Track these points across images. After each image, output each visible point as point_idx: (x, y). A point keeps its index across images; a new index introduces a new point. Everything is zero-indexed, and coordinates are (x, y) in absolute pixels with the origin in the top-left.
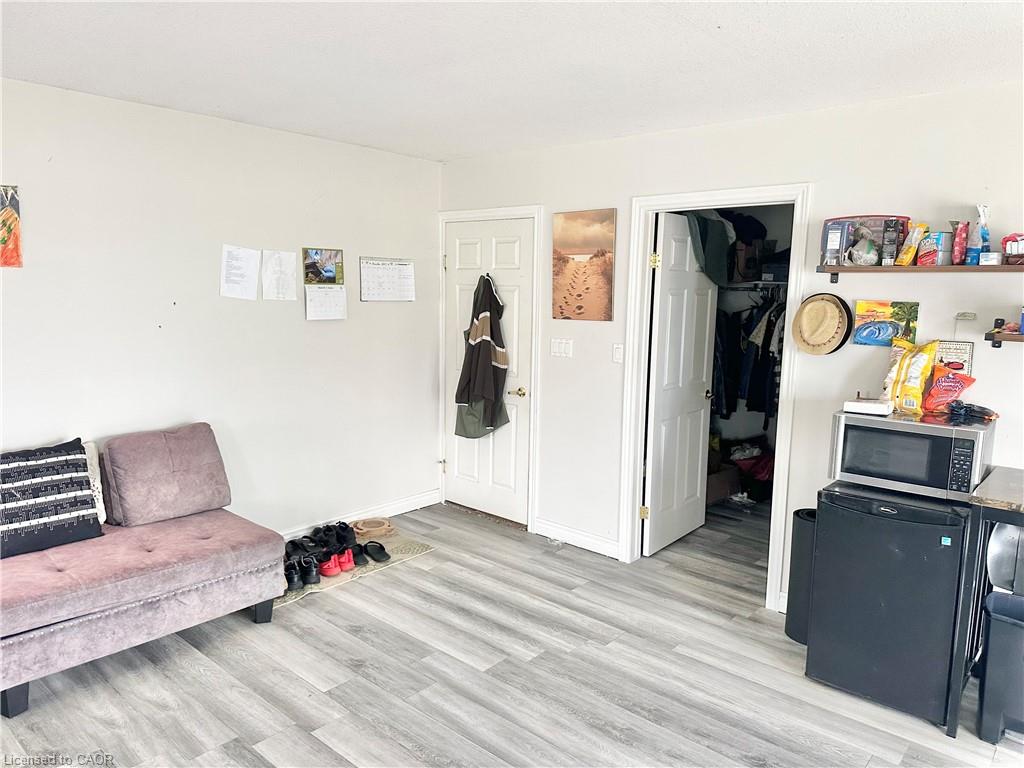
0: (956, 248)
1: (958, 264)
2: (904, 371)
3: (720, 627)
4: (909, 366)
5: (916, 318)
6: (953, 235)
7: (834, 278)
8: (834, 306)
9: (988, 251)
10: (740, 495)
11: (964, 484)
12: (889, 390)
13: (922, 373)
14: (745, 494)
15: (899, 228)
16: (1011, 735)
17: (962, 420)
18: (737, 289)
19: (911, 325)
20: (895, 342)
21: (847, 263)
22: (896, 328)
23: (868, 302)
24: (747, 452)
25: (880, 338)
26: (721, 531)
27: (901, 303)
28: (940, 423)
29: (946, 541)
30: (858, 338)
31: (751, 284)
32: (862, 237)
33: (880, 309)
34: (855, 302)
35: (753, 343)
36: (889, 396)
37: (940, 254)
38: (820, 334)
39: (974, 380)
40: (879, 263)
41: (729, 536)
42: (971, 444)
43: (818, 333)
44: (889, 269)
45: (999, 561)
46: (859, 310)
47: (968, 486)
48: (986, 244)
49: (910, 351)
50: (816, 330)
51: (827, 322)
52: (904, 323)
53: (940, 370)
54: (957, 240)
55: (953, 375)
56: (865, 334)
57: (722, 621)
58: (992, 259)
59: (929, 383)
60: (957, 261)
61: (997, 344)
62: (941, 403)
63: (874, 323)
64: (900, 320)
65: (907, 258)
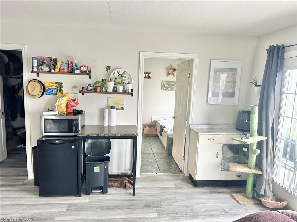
0: (70, 68)
1: (70, 72)
2: (60, 102)
3: (11, 191)
4: (61, 100)
5: (62, 87)
6: (68, 64)
7: (38, 75)
8: (39, 84)
9: (78, 69)
10: (21, 145)
11: (77, 131)
12: (56, 107)
13: (65, 102)
14: (23, 145)
15: (54, 61)
16: (93, 191)
17: (76, 114)
18: (12, 78)
19: (61, 89)
20: (57, 94)
21: (40, 71)
22: (57, 90)
23: (49, 82)
24: (22, 131)
25: (53, 93)
26: (13, 159)
27: (58, 83)
28: (71, 115)
29: (73, 147)
30: (47, 93)
31: (18, 76)
32: (45, 63)
33: (52, 85)
34: (45, 82)
35: (20, 95)
36: (57, 109)
37: (66, 69)
38: (35, 92)
39: (78, 103)
40: (50, 71)
41: (16, 160)
42: (77, 120)
43: (34, 92)
44: (52, 73)
45: (88, 148)
46: (46, 85)
47: (78, 131)
48: (77, 67)
49: (62, 96)
50: (33, 91)
51: (36, 88)
52: (59, 88)
53: (70, 101)
54: (69, 66)
55: (73, 102)
56: (49, 92)
57: (11, 188)
58: (78, 71)
59: (67, 105)
60: (70, 71)
61: (83, 94)
62: (70, 110)
63: (51, 89)
64: (58, 87)
65: (57, 70)
